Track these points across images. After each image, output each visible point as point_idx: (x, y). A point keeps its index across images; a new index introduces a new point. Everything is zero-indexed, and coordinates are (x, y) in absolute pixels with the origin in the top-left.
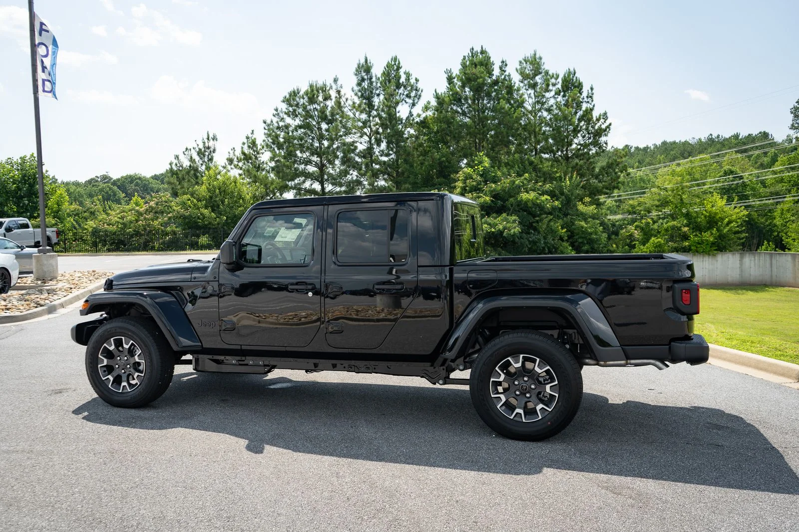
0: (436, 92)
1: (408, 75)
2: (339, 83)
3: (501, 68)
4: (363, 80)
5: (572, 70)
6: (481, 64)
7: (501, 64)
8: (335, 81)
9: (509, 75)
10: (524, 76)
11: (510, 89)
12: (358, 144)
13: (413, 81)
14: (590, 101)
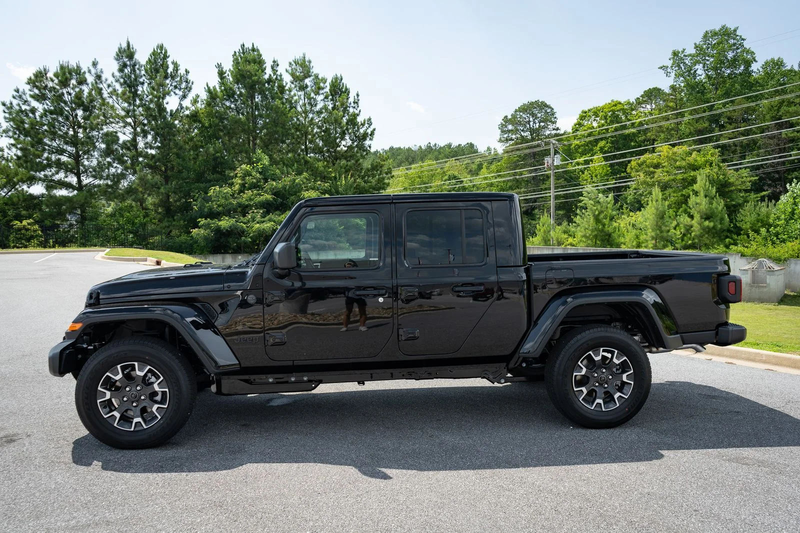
0: (207, 86)
1: (176, 66)
2: (99, 67)
3: (272, 67)
4: (125, 65)
5: (339, 75)
6: (255, 61)
7: (272, 64)
8: (95, 64)
9: (281, 76)
10: (296, 78)
11: (282, 89)
12: (120, 134)
13: (182, 71)
14: (356, 107)
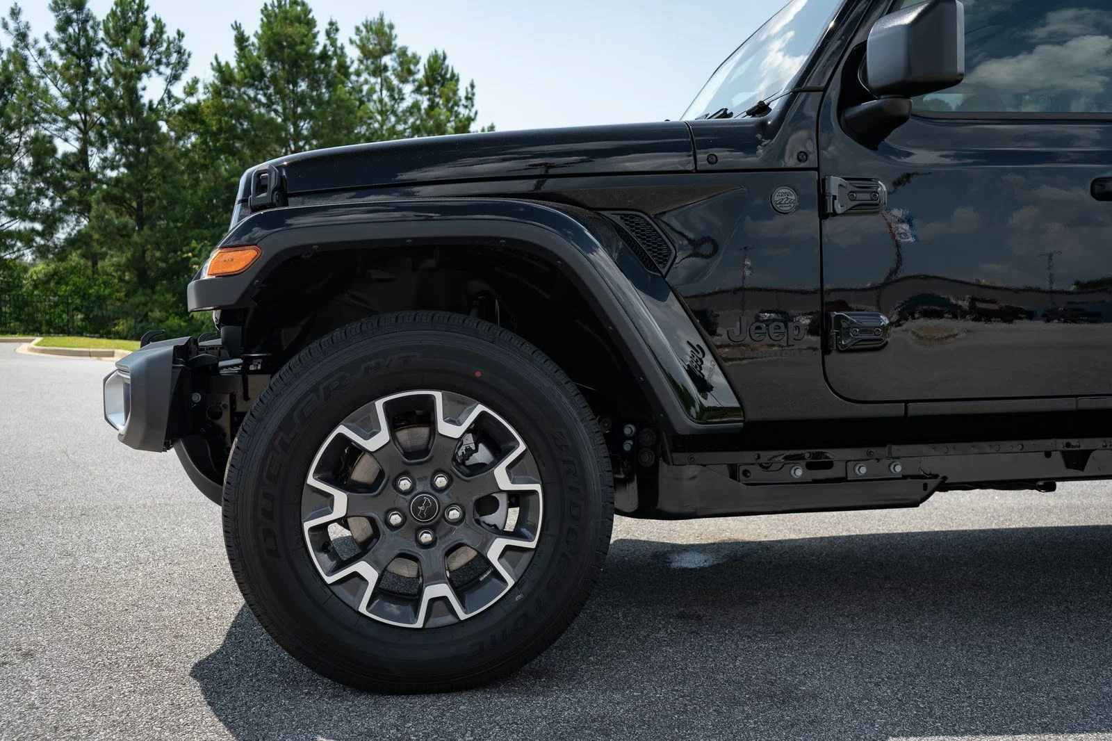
0: (216, 58)
1: (160, 28)
2: (23, 18)
3: (328, 33)
4: (68, 21)
5: (440, 52)
6: (298, 19)
7: (328, 27)
8: (15, 13)
9: (342, 48)
10: (366, 54)
11: (343, 68)
12: (58, 142)
13: (170, 33)
14: (470, 106)
